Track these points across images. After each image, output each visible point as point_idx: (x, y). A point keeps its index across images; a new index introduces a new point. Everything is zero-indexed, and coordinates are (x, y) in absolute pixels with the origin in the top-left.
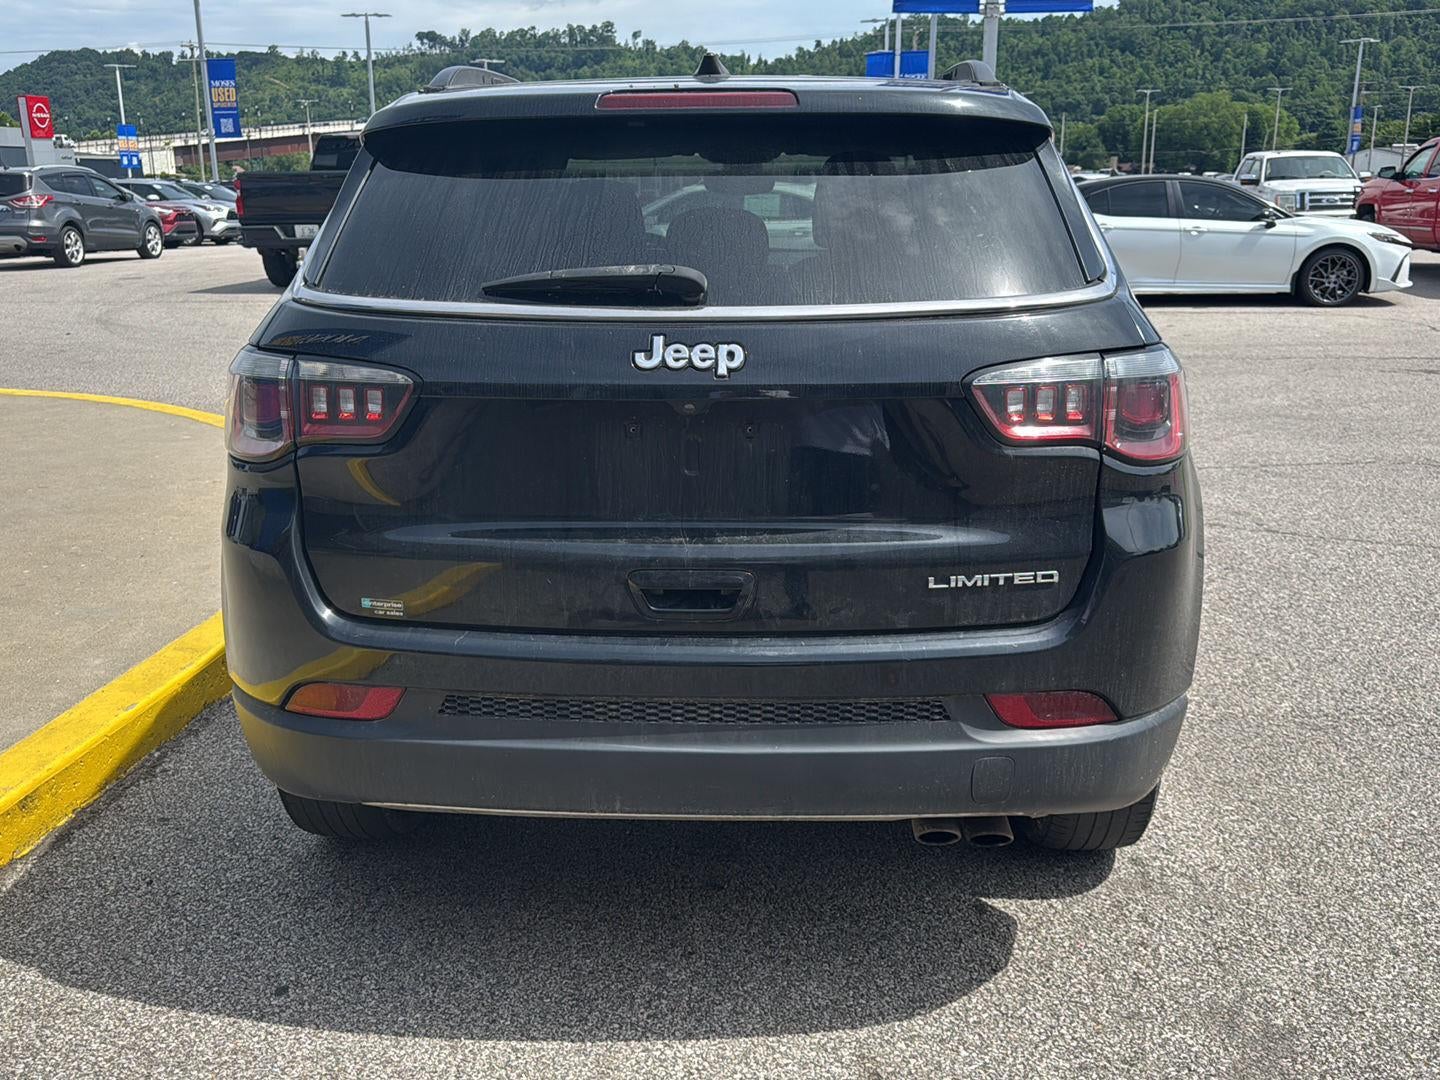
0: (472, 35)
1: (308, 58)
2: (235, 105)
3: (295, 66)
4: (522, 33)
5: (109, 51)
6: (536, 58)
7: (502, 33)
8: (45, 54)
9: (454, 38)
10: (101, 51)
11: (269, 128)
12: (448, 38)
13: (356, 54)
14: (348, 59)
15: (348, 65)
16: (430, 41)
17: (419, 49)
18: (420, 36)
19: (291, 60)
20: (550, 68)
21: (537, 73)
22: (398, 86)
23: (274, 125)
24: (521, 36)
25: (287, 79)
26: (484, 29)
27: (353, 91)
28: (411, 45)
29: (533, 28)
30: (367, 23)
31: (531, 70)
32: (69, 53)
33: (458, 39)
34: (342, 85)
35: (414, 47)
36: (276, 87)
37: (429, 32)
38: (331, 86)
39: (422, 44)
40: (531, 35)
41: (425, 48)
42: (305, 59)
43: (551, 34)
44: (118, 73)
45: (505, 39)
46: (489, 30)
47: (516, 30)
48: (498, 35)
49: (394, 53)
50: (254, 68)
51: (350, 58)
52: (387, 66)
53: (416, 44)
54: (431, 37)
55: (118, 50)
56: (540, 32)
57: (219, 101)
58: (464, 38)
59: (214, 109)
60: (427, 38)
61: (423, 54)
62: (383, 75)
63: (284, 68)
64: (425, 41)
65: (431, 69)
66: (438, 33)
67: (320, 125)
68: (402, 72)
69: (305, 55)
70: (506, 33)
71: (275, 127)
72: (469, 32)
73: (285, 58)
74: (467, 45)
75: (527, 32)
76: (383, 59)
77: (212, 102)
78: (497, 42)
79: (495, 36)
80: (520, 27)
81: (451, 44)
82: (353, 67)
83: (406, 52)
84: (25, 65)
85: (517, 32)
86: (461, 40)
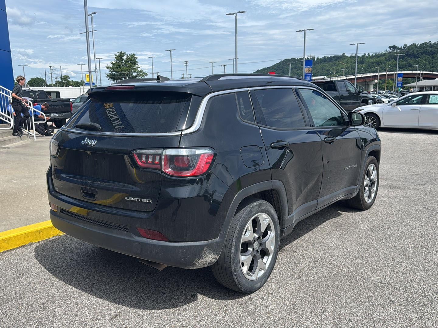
0: (408, 46)
1: (354, 56)
2: (311, 72)
3: (350, 58)
4: (426, 43)
5: (298, 58)
6: (429, 51)
7: (418, 44)
8: (282, 60)
9: (402, 47)
10: (296, 58)
11: (337, 77)
12: (399, 47)
13: (369, 54)
14: (366, 56)
15: (366, 57)
16: (393, 48)
17: (389, 51)
18: (390, 47)
19: (349, 57)
20: (434, 54)
21: (429, 56)
22: (381, 63)
23: (338, 76)
24: (425, 45)
25: (347, 63)
26: (412, 43)
27: (366, 65)
28: (387, 50)
29: (430, 42)
30: (357, 46)
31: (427, 55)
32: (288, 60)
33: (403, 47)
34: (363, 63)
35: (388, 51)
36: (343, 65)
37: (393, 46)
38: (360, 64)
39: (390, 49)
40: (429, 44)
41: (392, 51)
42: (353, 56)
43: (436, 43)
44: (290, 65)
45: (419, 46)
46: (414, 44)
47: (423, 43)
48: (417, 45)
49: (381, 53)
50: (337, 60)
51: (367, 55)
52: (378, 57)
53: (388, 50)
54: (394, 47)
55: (301, 58)
56: (432, 43)
57: (307, 72)
58: (405, 47)
59: (305, 74)
60: (392, 48)
61: (390, 53)
62: (377, 60)
63: (346, 59)
64: (391, 49)
65: (392, 57)
66: (396, 46)
67: (352, 76)
68: (383, 59)
69: (353, 55)
70: (420, 44)
71: (338, 77)
72: (407, 45)
73: (347, 56)
74: (406, 49)
75: (427, 43)
76: (377, 55)
77: (305, 72)
78: (416, 47)
79: (416, 45)
80: (425, 42)
81: (401, 49)
82: (367, 58)
83: (385, 53)
84: (277, 64)
85: (424, 43)
86: (404, 47)
